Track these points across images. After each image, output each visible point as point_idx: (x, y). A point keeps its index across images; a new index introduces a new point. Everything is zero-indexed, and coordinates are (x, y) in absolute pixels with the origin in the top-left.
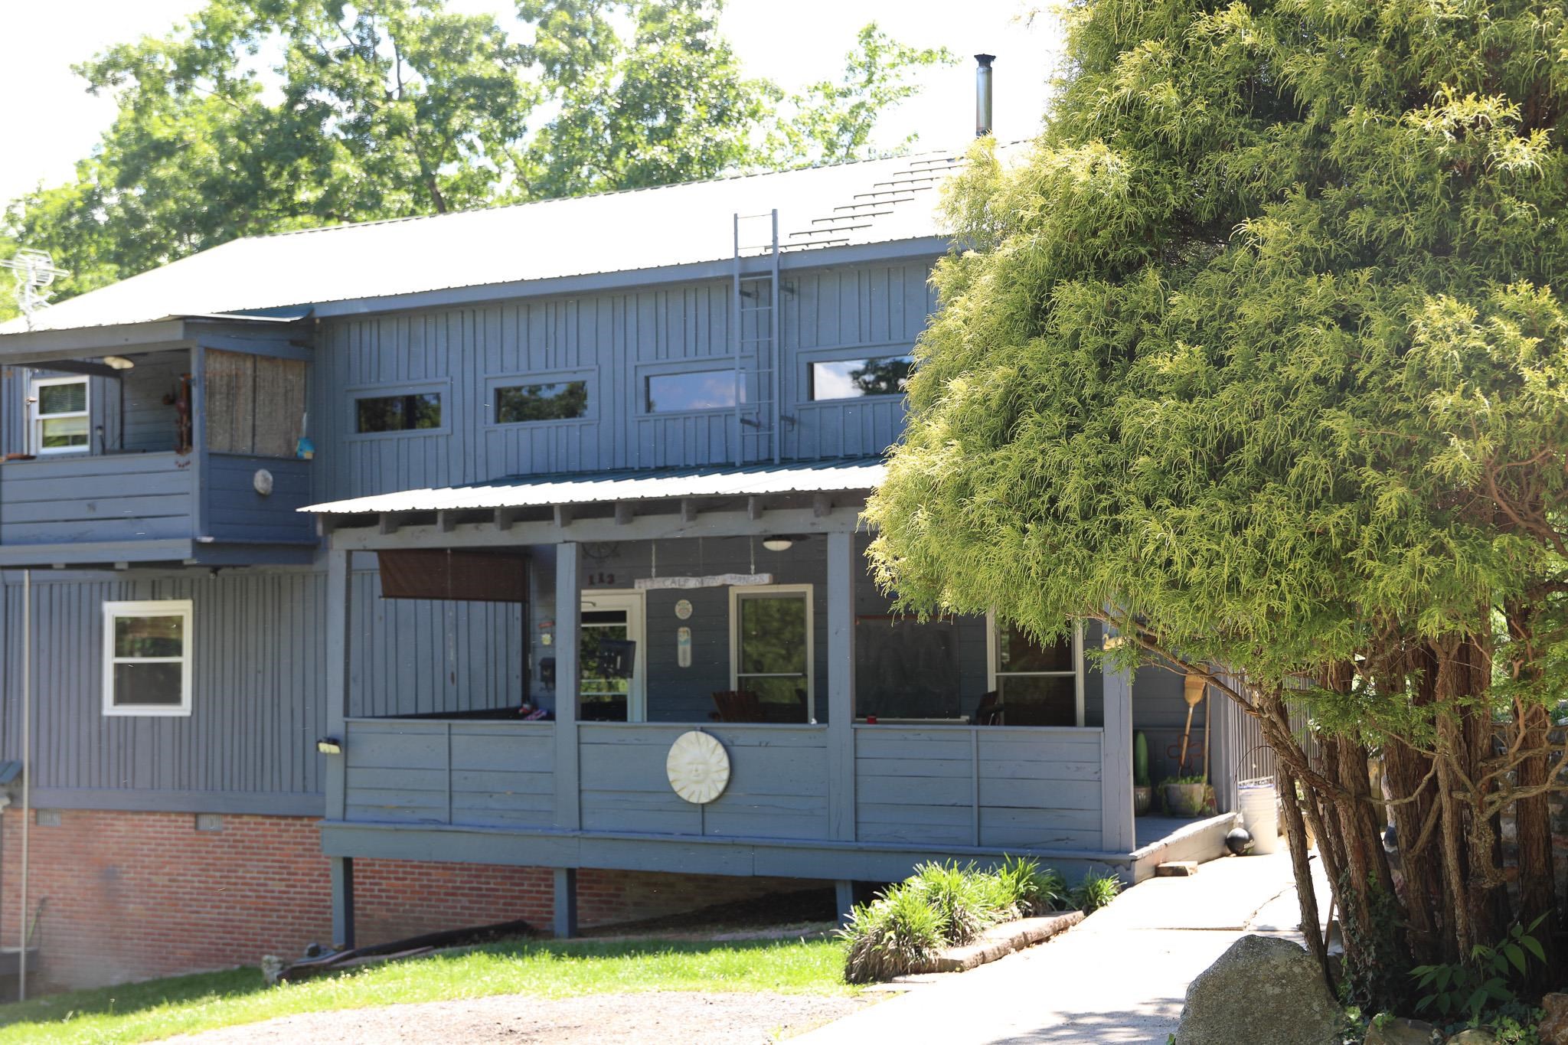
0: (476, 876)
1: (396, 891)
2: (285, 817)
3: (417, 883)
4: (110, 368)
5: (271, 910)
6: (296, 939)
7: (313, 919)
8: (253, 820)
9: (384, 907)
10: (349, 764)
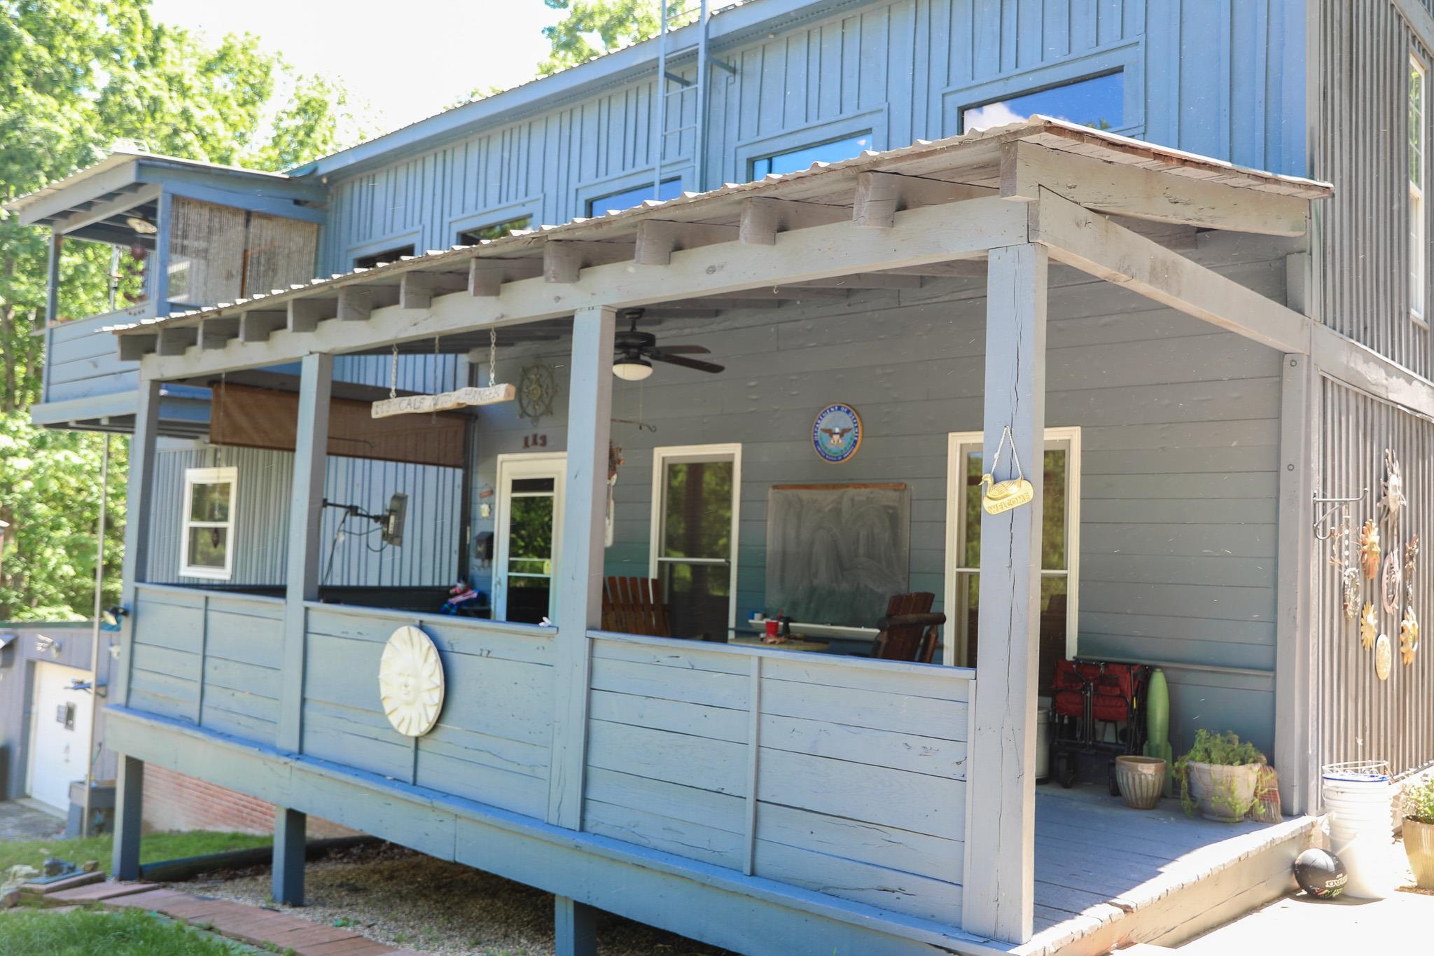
4: (133, 231)
10: (137, 640)
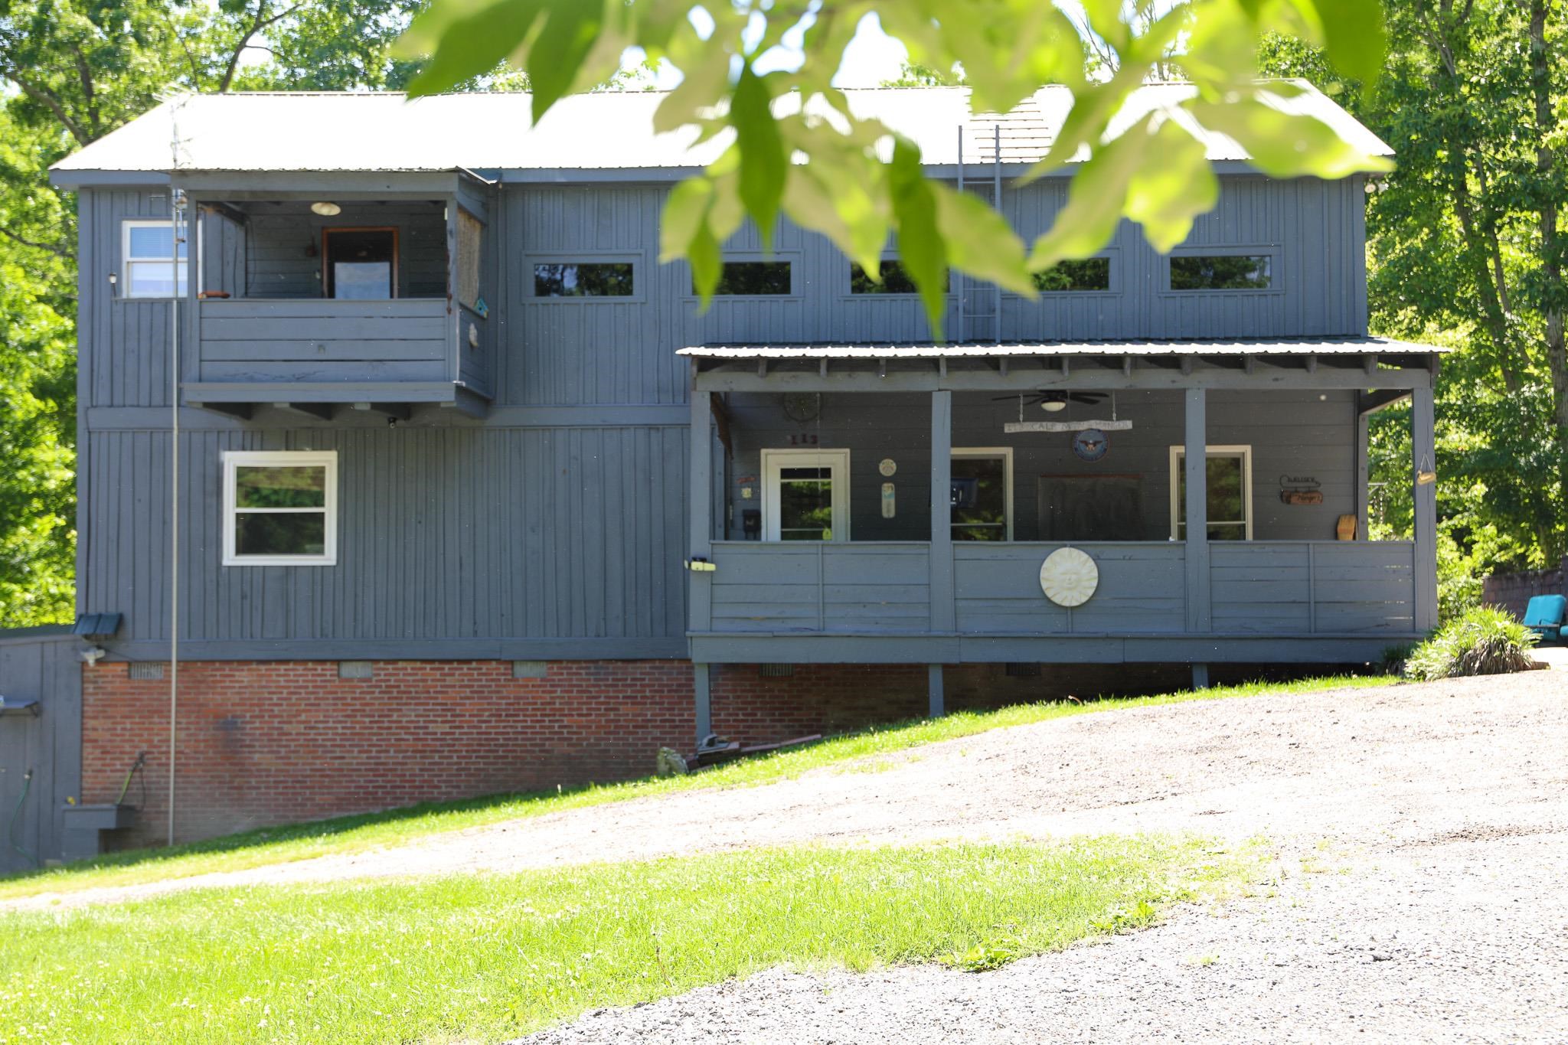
0: (669, 709)
1: (579, 727)
2: (450, 661)
3: (603, 719)
4: (315, 214)
5: (432, 751)
6: (463, 778)
7: (482, 757)
8: (409, 666)
9: (566, 743)
10: (714, 582)
